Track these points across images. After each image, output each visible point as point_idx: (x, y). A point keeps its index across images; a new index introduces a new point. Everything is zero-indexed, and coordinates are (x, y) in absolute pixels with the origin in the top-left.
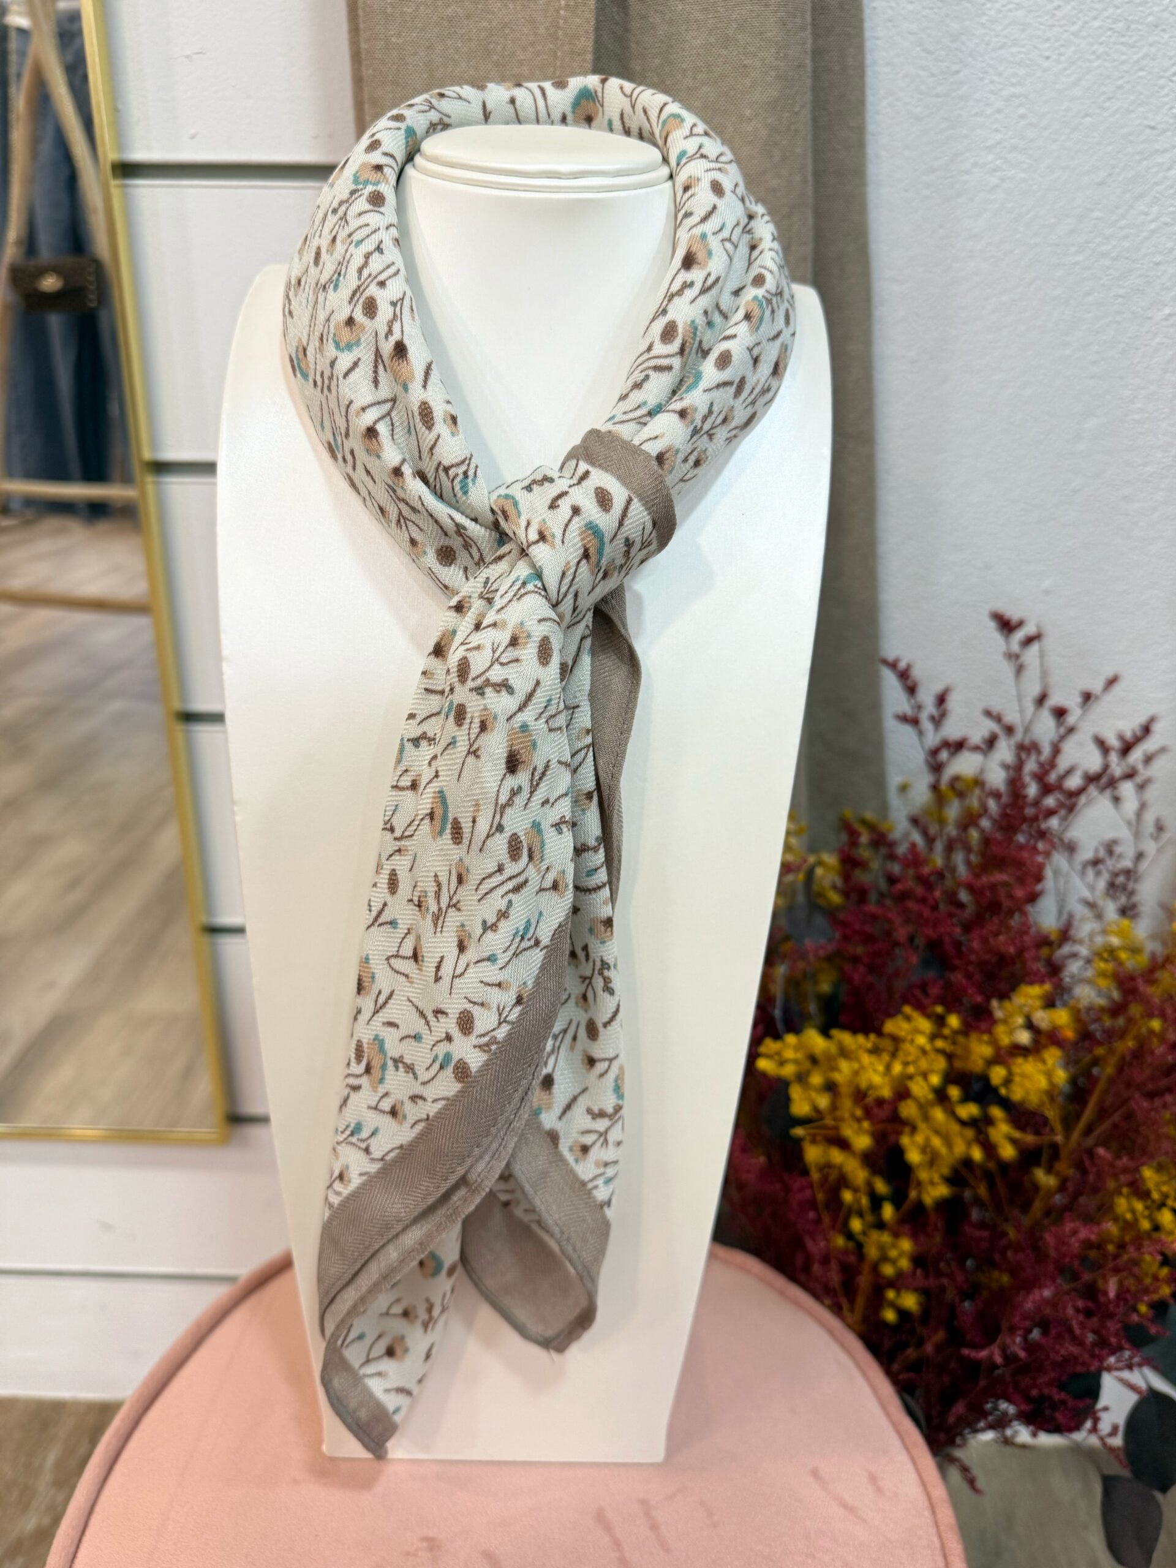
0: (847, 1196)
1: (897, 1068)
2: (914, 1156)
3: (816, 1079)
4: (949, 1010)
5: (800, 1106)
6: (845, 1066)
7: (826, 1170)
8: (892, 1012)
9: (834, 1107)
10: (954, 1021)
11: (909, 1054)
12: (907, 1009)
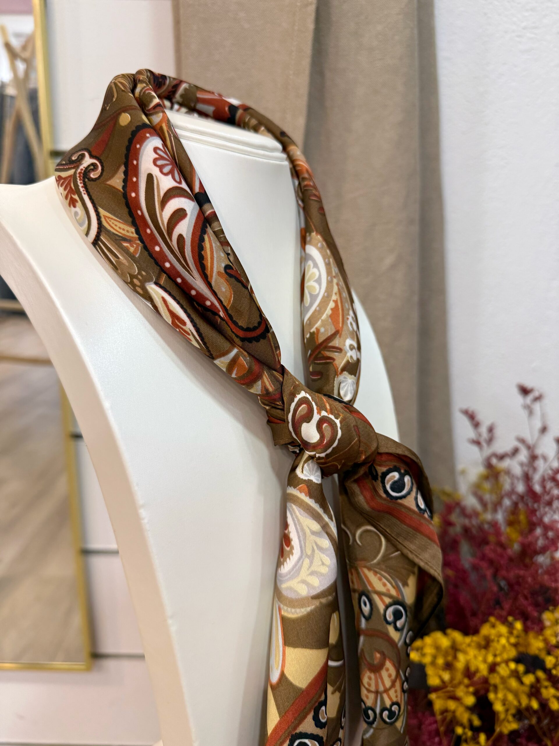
0: (459, 730)
1: (490, 659)
2: (498, 707)
3: (440, 661)
4: (516, 619)
5: (433, 681)
6: (461, 657)
7: (445, 714)
8: (485, 621)
9: (452, 679)
10: (519, 625)
11: (496, 649)
12: (492, 619)
